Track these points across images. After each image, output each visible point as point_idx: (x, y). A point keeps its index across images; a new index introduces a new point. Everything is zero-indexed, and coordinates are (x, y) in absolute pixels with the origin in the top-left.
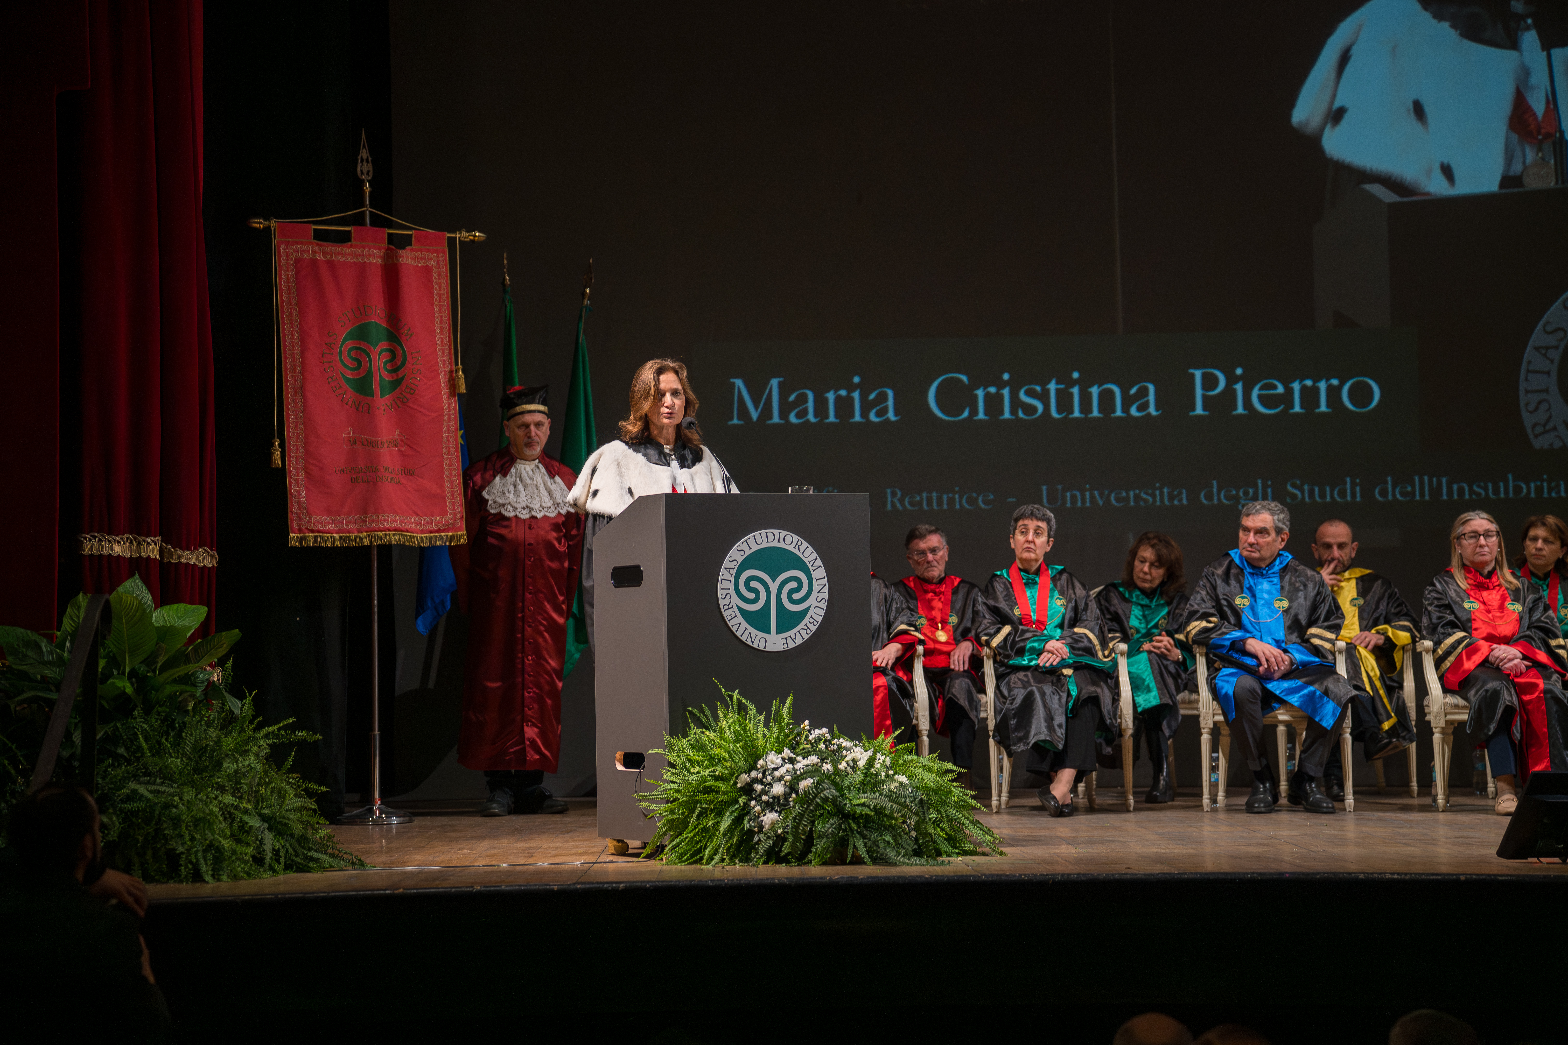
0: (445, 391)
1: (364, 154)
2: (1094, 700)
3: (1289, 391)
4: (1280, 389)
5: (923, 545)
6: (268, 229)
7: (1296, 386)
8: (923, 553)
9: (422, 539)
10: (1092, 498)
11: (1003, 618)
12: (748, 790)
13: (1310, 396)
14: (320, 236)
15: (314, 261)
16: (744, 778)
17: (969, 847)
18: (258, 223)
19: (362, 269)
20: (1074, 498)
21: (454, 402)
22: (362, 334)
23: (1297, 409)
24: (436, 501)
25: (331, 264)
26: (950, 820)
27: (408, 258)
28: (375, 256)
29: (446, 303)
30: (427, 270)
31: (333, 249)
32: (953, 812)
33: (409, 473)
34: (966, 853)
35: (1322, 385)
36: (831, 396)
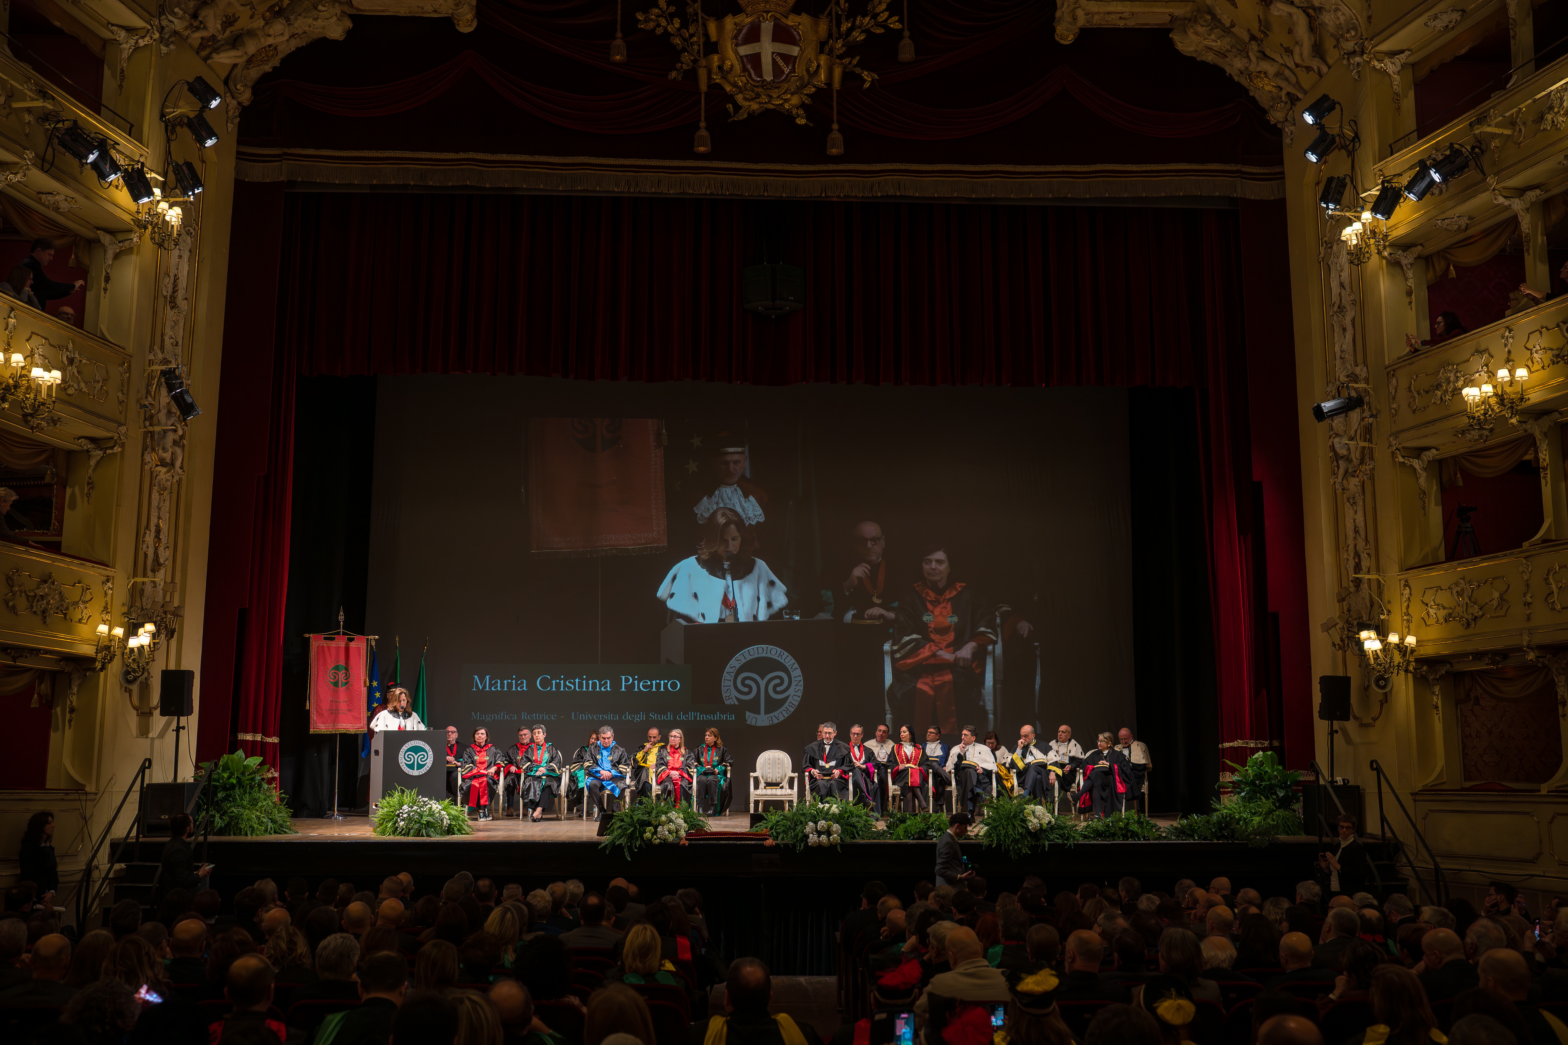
0: (363, 685)
1: (342, 613)
2: (549, 787)
3: (652, 684)
4: (649, 683)
5: (522, 733)
6: (309, 637)
7: (654, 682)
8: (522, 735)
9: (352, 731)
10: (588, 717)
11: (529, 760)
12: (398, 816)
13: (658, 686)
14: (325, 639)
15: (323, 646)
16: (398, 812)
17: (464, 832)
18: (307, 635)
19: (338, 648)
20: (582, 717)
21: (365, 689)
22: (337, 668)
23: (654, 690)
24: (359, 719)
25: (328, 647)
26: (459, 825)
27: (352, 645)
28: (342, 644)
29: (365, 658)
30: (359, 648)
31: (329, 642)
32: (460, 822)
33: (350, 711)
34: (462, 834)
35: (662, 682)
36: (505, 682)
